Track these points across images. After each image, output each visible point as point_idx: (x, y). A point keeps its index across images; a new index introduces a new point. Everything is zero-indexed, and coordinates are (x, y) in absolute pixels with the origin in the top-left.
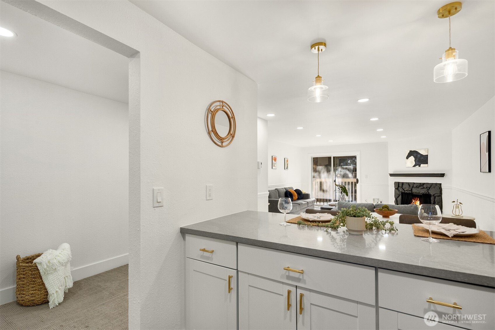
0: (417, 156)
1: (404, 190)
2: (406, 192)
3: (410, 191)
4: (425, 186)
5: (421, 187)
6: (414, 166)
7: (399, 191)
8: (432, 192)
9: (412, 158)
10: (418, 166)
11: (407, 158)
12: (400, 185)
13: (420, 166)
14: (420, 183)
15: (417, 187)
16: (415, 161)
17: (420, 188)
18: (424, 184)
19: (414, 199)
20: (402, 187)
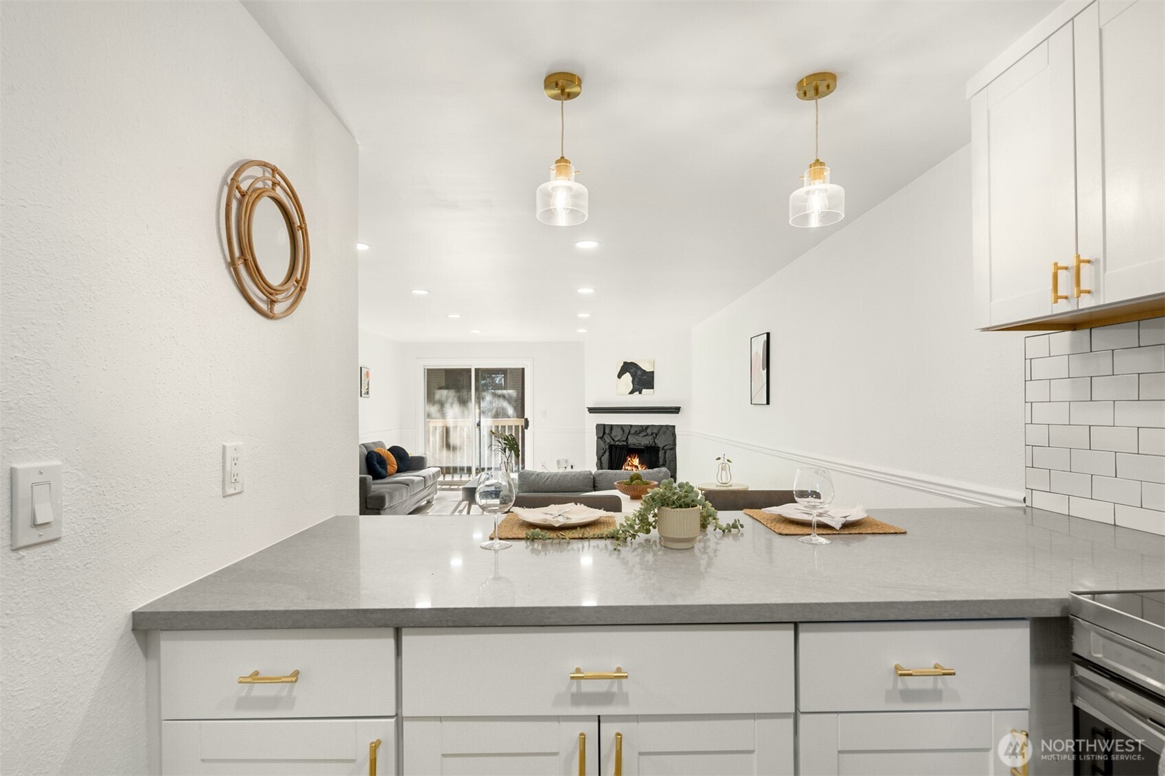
0: (636, 372)
1: (613, 440)
2: (617, 443)
3: (623, 441)
4: (649, 431)
5: (644, 434)
6: (631, 393)
7: (605, 442)
8: (660, 442)
9: (627, 377)
10: (638, 392)
11: (619, 376)
12: (607, 431)
13: (640, 393)
14: (642, 426)
15: (636, 433)
16: (633, 382)
17: (641, 435)
18: (647, 427)
19: (630, 457)
20: (610, 434)
